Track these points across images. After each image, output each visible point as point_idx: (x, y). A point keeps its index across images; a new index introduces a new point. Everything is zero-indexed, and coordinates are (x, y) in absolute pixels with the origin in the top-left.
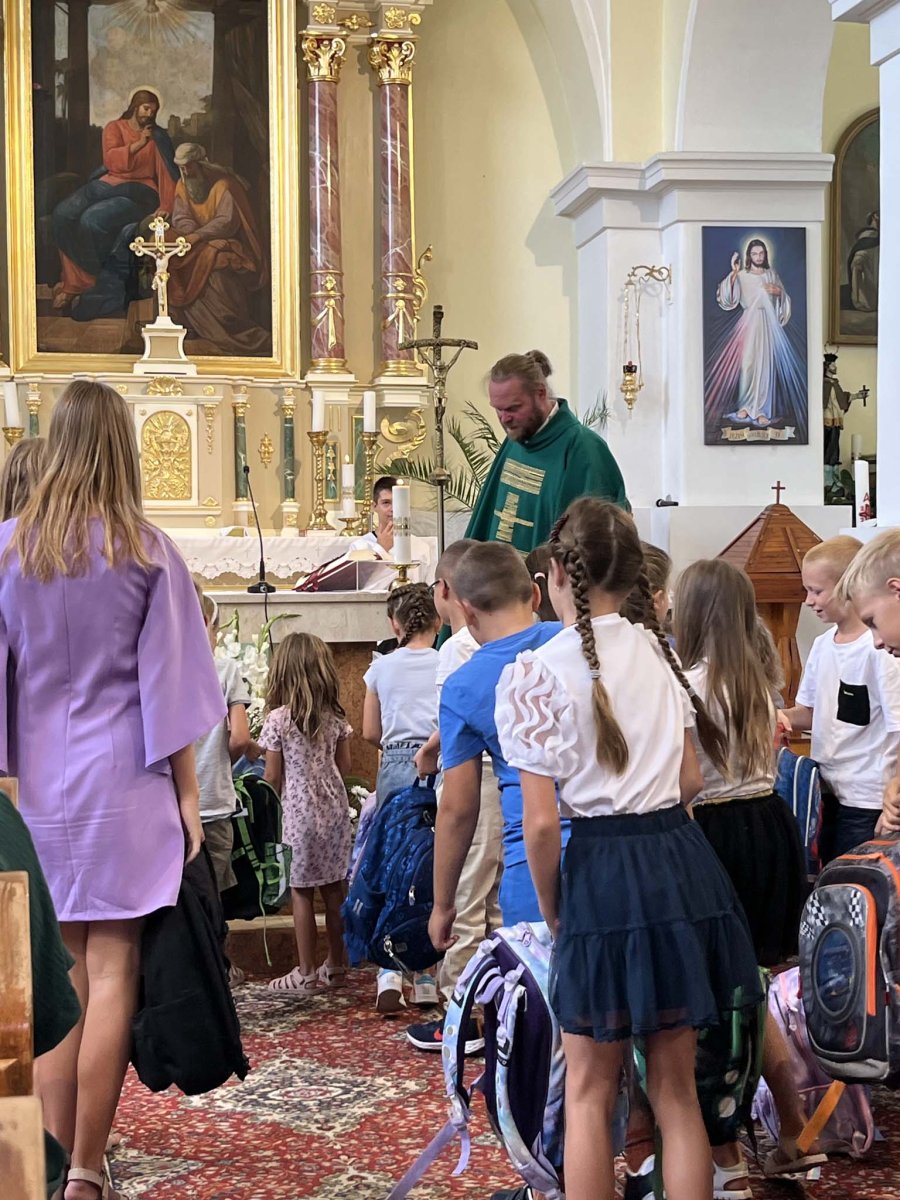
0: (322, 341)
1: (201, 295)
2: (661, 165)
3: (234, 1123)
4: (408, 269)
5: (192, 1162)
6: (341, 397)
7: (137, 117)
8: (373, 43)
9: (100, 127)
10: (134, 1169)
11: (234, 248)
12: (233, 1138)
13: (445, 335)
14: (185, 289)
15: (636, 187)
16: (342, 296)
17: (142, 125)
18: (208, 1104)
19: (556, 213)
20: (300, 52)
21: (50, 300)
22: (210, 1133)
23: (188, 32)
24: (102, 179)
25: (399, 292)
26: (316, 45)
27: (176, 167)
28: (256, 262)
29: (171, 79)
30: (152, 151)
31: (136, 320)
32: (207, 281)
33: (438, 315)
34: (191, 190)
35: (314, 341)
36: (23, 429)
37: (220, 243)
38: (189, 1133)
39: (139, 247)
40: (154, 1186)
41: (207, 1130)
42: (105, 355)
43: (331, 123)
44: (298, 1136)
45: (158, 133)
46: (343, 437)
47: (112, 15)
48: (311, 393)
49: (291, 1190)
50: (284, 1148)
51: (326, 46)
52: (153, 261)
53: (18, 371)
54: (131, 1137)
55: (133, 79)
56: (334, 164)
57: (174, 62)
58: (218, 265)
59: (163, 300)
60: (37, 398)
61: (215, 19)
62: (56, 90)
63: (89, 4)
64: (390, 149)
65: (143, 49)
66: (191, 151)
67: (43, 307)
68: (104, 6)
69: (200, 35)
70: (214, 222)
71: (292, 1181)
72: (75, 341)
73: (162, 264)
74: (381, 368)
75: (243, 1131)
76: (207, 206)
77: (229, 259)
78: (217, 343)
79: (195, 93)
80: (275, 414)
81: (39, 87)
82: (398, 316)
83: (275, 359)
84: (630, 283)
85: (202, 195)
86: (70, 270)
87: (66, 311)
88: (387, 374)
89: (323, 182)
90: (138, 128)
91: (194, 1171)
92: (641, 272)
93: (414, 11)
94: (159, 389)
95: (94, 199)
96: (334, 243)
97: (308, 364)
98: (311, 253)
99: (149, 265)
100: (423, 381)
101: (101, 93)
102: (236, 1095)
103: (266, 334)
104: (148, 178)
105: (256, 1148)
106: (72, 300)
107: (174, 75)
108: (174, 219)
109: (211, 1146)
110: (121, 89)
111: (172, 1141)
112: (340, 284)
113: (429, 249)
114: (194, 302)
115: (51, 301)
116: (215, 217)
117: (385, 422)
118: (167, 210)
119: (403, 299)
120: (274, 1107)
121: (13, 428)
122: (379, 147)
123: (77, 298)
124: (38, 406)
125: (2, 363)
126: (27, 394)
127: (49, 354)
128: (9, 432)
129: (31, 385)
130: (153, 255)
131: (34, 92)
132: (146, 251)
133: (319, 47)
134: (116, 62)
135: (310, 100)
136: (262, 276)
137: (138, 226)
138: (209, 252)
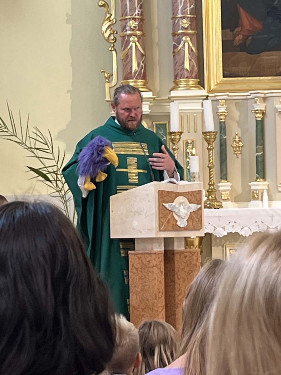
21: (231, 40)
36: (217, 133)
42: (270, 78)
53: (210, 91)
60: (225, 111)
67: (227, 46)
72: (249, 68)
86: (245, 19)
87: (243, 47)
106: (247, 39)
115: (232, 41)
121: (209, 132)
124: (225, 116)
125: (200, 86)
126: (218, 108)
127: (231, 79)
128: (207, 135)
129: (219, 101)
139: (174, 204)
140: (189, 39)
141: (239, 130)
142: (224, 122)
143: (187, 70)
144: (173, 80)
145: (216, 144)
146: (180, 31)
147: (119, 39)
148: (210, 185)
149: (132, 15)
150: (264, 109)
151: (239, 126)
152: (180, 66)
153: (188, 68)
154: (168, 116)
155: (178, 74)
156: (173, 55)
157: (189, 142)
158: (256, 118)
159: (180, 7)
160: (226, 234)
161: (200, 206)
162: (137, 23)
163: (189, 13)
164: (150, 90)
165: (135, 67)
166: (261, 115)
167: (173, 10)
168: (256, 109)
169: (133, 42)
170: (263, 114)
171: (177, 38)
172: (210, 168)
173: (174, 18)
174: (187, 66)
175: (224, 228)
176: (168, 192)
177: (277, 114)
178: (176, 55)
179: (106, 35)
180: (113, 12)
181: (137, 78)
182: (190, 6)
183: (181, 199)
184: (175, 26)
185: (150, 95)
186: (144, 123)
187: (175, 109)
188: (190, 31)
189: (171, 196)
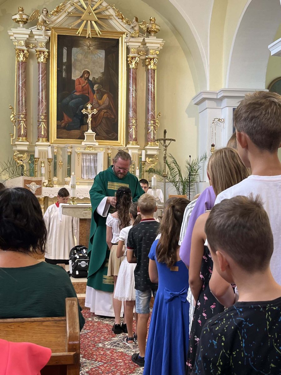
0: (131, 137)
1: (100, 124)
2: (222, 92)
3: (111, 352)
4: (154, 118)
5: (100, 363)
6: (136, 151)
7: (84, 77)
8: (146, 59)
10: (85, 364)
11: (109, 112)
12: (111, 356)
13: (166, 138)
14: (96, 122)
15: (215, 98)
16: (137, 125)
17: (85, 80)
18: (103, 346)
19: (193, 104)
20: (127, 61)
22: (105, 354)
23: (98, 56)
24: (75, 93)
25: (152, 124)
26: (131, 59)
27: (94, 90)
28: (114, 116)
29: (93, 68)
30: (88, 86)
31: (83, 130)
32: (101, 120)
33: (165, 132)
34: (98, 96)
35: (129, 137)
36: (53, 159)
37: (105, 111)
38: (99, 354)
39: (84, 111)
40: (90, 369)
41: (104, 353)
42: (74, 140)
43: (135, 79)
44: (128, 356)
45: (89, 82)
46: (136, 162)
47: (78, 50)
48: (128, 150)
49: (128, 372)
50: (125, 359)
51: (134, 59)
52: (87, 115)
53: (51, 143)
54: (83, 355)
55: (83, 67)
56: (136, 90)
57: (94, 63)
58: (104, 117)
59: (90, 125)
60: (56, 151)
61: (105, 52)
62: (63, 70)
63: (72, 48)
64: (150, 86)
65: (86, 60)
66: (98, 86)
67: (58, 127)
68: (76, 48)
69: (101, 56)
70: (103, 105)
71: (127, 369)
72: (66, 136)
73: (90, 116)
74: (147, 144)
75: (113, 354)
76: (102, 101)
77: (107, 115)
78: (104, 137)
79: (99, 71)
81: (59, 69)
82: (151, 130)
83: (119, 141)
84: (213, 123)
85: (101, 98)
86: (66, 117)
87: (64, 128)
88: (148, 146)
89: (132, 95)
90: (84, 80)
91: (101, 365)
92: (217, 120)
93: (157, 50)
94: (88, 149)
95: (72, 99)
96: (135, 111)
97: (127, 143)
98: (129, 113)
99: (86, 116)
100: (158, 148)
101: (75, 71)
102: (111, 344)
103: (117, 135)
104: (86, 93)
105: (117, 359)
106: (66, 125)
107: (94, 67)
108: (93, 104)
109: (105, 358)
110: (80, 70)
111: (94, 356)
112: (136, 122)
113: (160, 113)
115: (60, 125)
117: (147, 158)
118: (91, 102)
119: (153, 126)
120: (121, 347)
121: (50, 159)
122: (147, 86)
123: (67, 124)
124: (56, 153)
125: (47, 141)
126: (54, 150)
127: (59, 139)
129: (55, 147)
130: (88, 113)
131: (58, 70)
132: (86, 112)
133: (132, 60)
134: (79, 63)
135: (130, 73)
136: (116, 119)
137: (84, 106)
138: (102, 113)
139: (30, 185)
140: (44, 123)
141: (62, 158)
142: (56, 155)
143: (42, 135)
144: (37, 138)
145: (52, 163)
146: (41, 120)
147: (17, 122)
148: (49, 178)
149: (22, 113)
150: (71, 151)
151: (62, 157)
152: (40, 133)
153: (43, 134)
154: (34, 152)
155: (39, 136)
156: (37, 129)
157: (43, 162)
158: (68, 154)
159: (41, 111)
160: (54, 197)
161: (41, 186)
162: (24, 116)
163: (44, 113)
164: (28, 142)
165: (22, 132)
166: (70, 153)
167: (38, 112)
168: (68, 151)
169: (22, 123)
170: (71, 153)
171: (39, 123)
172: (49, 172)
173: (38, 115)
174: (43, 133)
175: (53, 195)
176: (28, 180)
177: (76, 153)
178: (39, 129)
179: (12, 120)
180: (15, 111)
181: (23, 137)
182: (45, 111)
183: (33, 183)
184: (39, 118)
185: (28, 143)
186: (26, 154)
187: (37, 149)
188: (44, 120)
189: (29, 182)
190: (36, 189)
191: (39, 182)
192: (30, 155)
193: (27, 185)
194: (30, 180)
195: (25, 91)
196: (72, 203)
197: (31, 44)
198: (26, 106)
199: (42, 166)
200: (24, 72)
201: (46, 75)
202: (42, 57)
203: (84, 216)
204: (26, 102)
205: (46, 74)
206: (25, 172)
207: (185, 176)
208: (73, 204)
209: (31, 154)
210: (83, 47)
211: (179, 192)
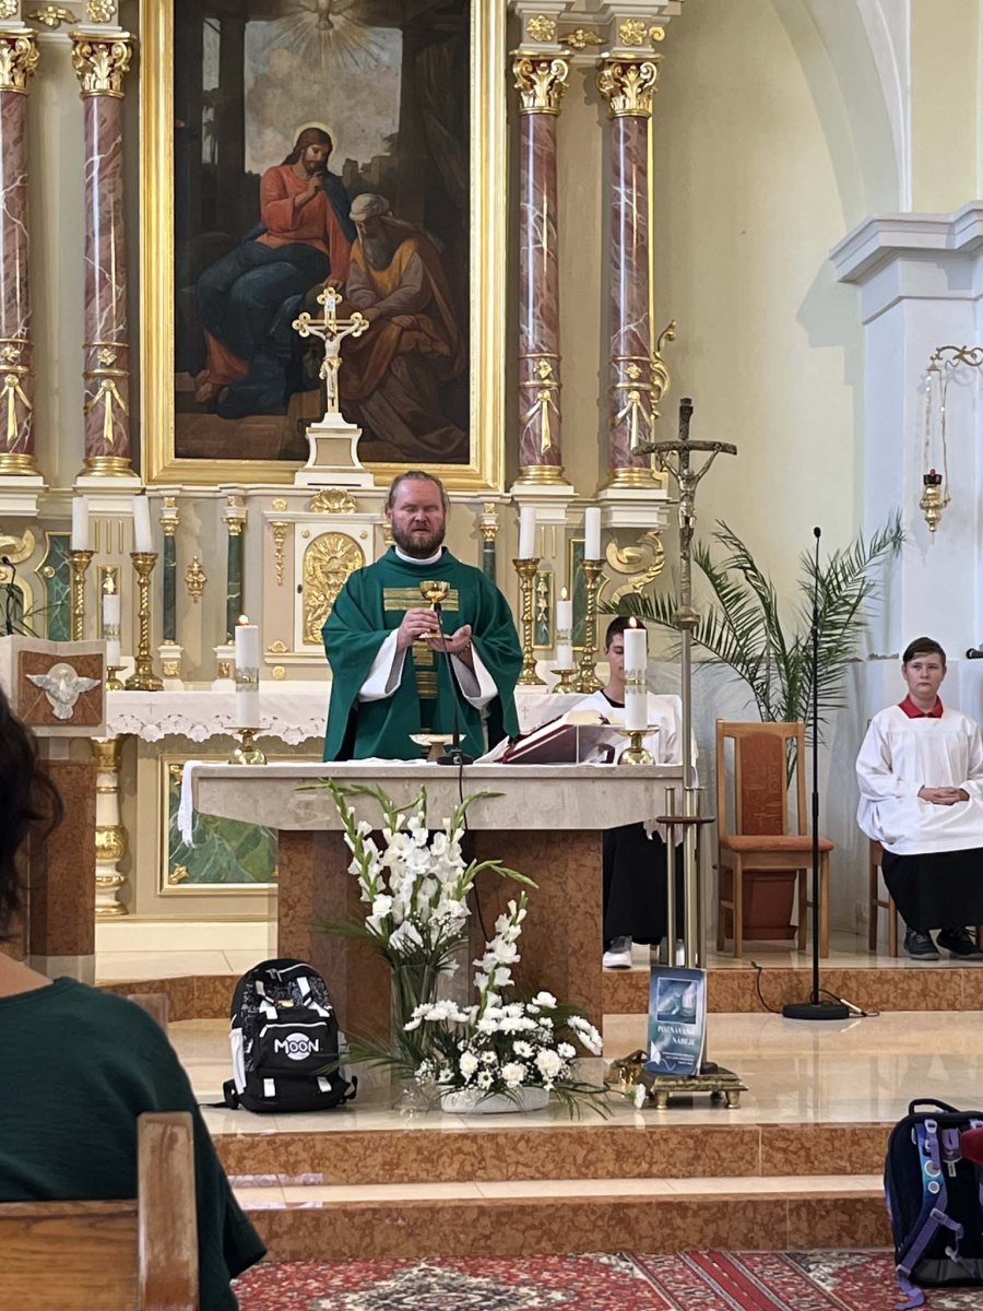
0: (532, 444)
1: (381, 385)
2: (975, 217)
4: (644, 351)
6: (558, 514)
7: (304, 162)
8: (604, 64)
9: (258, 175)
11: (424, 327)
13: (693, 437)
14: (361, 377)
15: (943, 247)
16: (560, 387)
17: (310, 172)
19: (835, 280)
20: (510, 77)
21: (191, 393)
23: (370, 54)
24: (262, 239)
25: (632, 380)
26: (530, 69)
27: (352, 224)
28: (451, 348)
29: (346, 114)
30: (322, 205)
31: (298, 417)
32: (389, 367)
33: (686, 410)
34: (369, 252)
35: (522, 442)
36: (156, 555)
37: (406, 320)
39: (304, 326)
42: (259, 462)
43: (550, 166)
45: (329, 181)
46: (557, 565)
47: (275, 32)
48: (519, 510)
51: (543, 69)
52: (323, 343)
53: (150, 481)
55: (299, 112)
56: (552, 218)
57: (352, 88)
58: (403, 348)
59: (332, 392)
60: (174, 517)
61: (404, 37)
62: (204, 128)
63: (247, 20)
64: (623, 199)
65: (312, 76)
66: (371, 204)
67: (184, 403)
68: (263, 23)
69: (385, 57)
70: (398, 294)
72: (222, 444)
73: (332, 347)
74: (610, 479)
76: (390, 275)
77: (417, 341)
78: (400, 446)
79: (377, 131)
80: (472, 536)
81: (182, 125)
82: (630, 411)
83: (473, 465)
84: (933, 368)
85: (384, 259)
86: (218, 356)
87: (212, 406)
88: (616, 485)
89: (537, 242)
90: (305, 176)
92: (949, 354)
93: (657, 24)
94: (327, 504)
95: (248, 265)
96: (551, 320)
97: (514, 473)
98: (520, 331)
99: (316, 347)
100: (662, 494)
101: (260, 133)
103: (463, 434)
104: (317, 238)
106: (220, 391)
107: (351, 108)
108: (348, 289)
110: (285, 126)
112: (556, 373)
113: (671, 326)
114: (372, 393)
115: (193, 394)
116: (399, 287)
117: (612, 548)
118: (339, 279)
119: (637, 389)
121: (143, 554)
122: (611, 198)
124: (175, 526)
125: (131, 471)
126: (161, 511)
127: (188, 460)
128: (138, 559)
129: (166, 499)
130: (322, 335)
131: (177, 130)
132: (313, 330)
133: (534, 71)
134: (279, 91)
135: (523, 137)
136: (458, 361)
137: (303, 298)
138: (392, 332)
139: (48, 676)
140: (113, 385)
141: (201, 552)
142: (173, 537)
143: (108, 440)
144: (84, 457)
145: (157, 576)
146: (98, 371)
148: (142, 649)
149: (9, 337)
150: (244, 516)
151: (199, 545)
152: (95, 433)
154: (68, 523)
155: (92, 446)
156: (83, 412)
157: (109, 570)
158: (230, 531)
159: (99, 327)
160: (162, 737)
161: (98, 682)
162: (17, 352)
163: (115, 338)
164: (40, 474)
165: (12, 430)
166: (238, 528)
167: (87, 332)
168: (230, 516)
169: (10, 385)
170: (243, 525)
171: (91, 382)
172: (142, 618)
173: (87, 346)
174: (108, 432)
175: (159, 726)
176: (38, 654)
177: (266, 527)
178: (90, 414)
181: (15, 451)
182: (117, 327)
183: (63, 668)
184: (89, 361)
185: (38, 482)
186: (28, 534)
187: (80, 510)
188: (116, 372)
189: (46, 662)
190: (77, 695)
191: (90, 665)
192: (51, 537)
193: (34, 678)
194: (46, 656)
195: (22, 235)
196: (242, 759)
197: (50, 9)
198: (27, 304)
199: (104, 591)
200: (16, 142)
201: (123, 154)
202: (102, 70)
203: (298, 820)
204: (27, 283)
205: (121, 148)
206: (25, 621)
207: (795, 627)
208: (248, 762)
209: (51, 533)
210: (299, 15)
211: (768, 708)
